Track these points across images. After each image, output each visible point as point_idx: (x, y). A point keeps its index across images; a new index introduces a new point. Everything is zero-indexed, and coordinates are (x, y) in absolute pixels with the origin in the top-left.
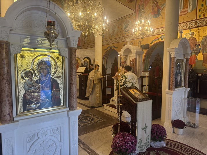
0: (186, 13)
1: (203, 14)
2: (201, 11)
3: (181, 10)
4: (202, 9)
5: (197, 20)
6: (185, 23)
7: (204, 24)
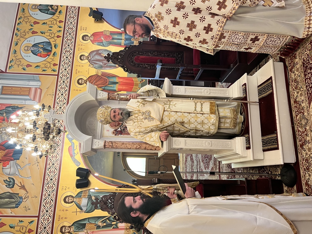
0: (39, 91)
1: (52, 65)
2: (46, 69)
3: (30, 100)
4: (42, 68)
5: (60, 74)
6: (58, 92)
7: (69, 65)
